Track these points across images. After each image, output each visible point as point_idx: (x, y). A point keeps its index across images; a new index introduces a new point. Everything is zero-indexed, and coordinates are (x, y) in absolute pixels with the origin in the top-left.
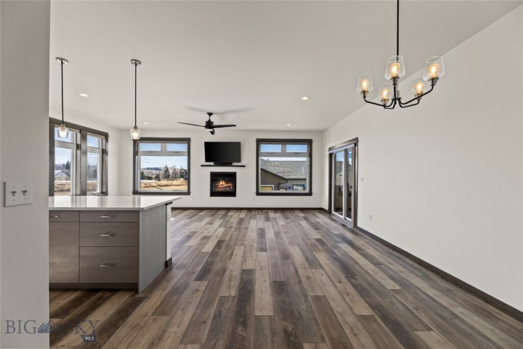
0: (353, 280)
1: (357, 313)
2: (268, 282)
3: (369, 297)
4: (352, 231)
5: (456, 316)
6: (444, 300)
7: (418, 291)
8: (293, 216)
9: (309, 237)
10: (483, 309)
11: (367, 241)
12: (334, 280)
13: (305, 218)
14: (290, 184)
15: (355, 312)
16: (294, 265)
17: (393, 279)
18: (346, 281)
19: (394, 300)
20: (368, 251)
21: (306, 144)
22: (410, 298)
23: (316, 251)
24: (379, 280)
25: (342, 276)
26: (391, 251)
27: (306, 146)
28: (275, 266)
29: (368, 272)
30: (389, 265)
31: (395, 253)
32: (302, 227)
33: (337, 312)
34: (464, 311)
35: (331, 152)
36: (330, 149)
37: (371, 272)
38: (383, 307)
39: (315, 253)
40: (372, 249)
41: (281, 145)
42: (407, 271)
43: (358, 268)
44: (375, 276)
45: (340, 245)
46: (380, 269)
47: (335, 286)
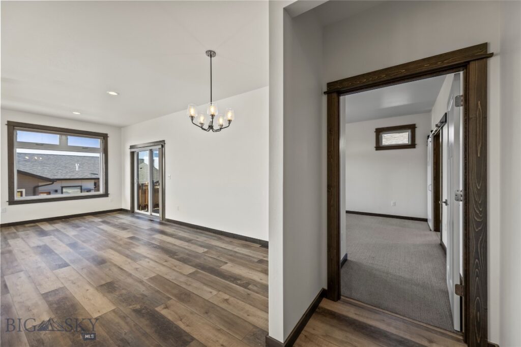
0: (176, 257)
1: (186, 274)
2: (91, 290)
3: (190, 262)
4: (161, 223)
5: (236, 252)
6: (230, 247)
7: (216, 247)
8: (84, 222)
9: (119, 238)
10: (246, 245)
11: (177, 228)
12: (161, 262)
13: (104, 222)
14: (57, 186)
15: (185, 274)
16: (115, 265)
17: (201, 246)
18: (170, 259)
19: (205, 257)
20: (180, 234)
21: (98, 138)
22: (214, 252)
23: (134, 247)
24: (194, 250)
25: (166, 257)
26: (196, 230)
27: (99, 140)
28: (91, 273)
29: (185, 249)
30: (197, 239)
31: (198, 230)
32: (106, 232)
33: (172, 279)
34: (238, 248)
35: (133, 150)
36: (132, 147)
37: (186, 247)
38: (201, 264)
39: (132, 249)
40: (183, 232)
41: (58, 136)
42: (208, 239)
43: (176, 248)
44: (189, 248)
45: (154, 236)
46: (192, 243)
47: (164, 265)
